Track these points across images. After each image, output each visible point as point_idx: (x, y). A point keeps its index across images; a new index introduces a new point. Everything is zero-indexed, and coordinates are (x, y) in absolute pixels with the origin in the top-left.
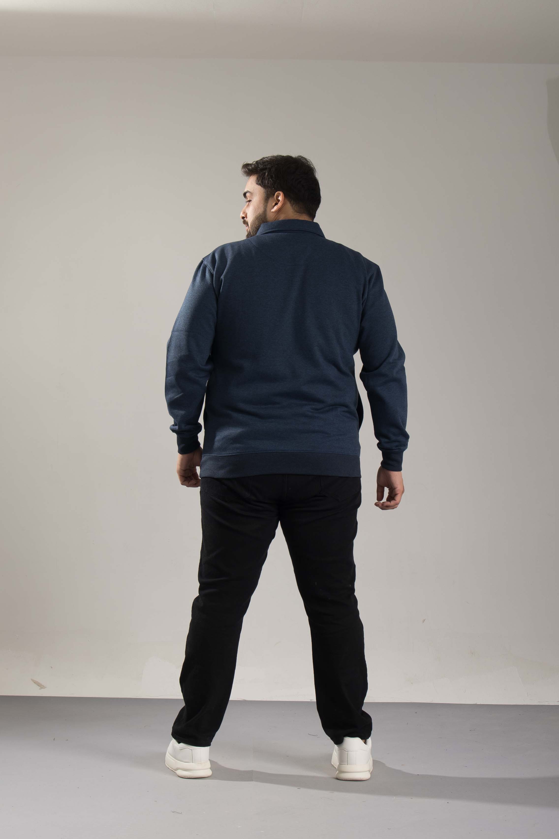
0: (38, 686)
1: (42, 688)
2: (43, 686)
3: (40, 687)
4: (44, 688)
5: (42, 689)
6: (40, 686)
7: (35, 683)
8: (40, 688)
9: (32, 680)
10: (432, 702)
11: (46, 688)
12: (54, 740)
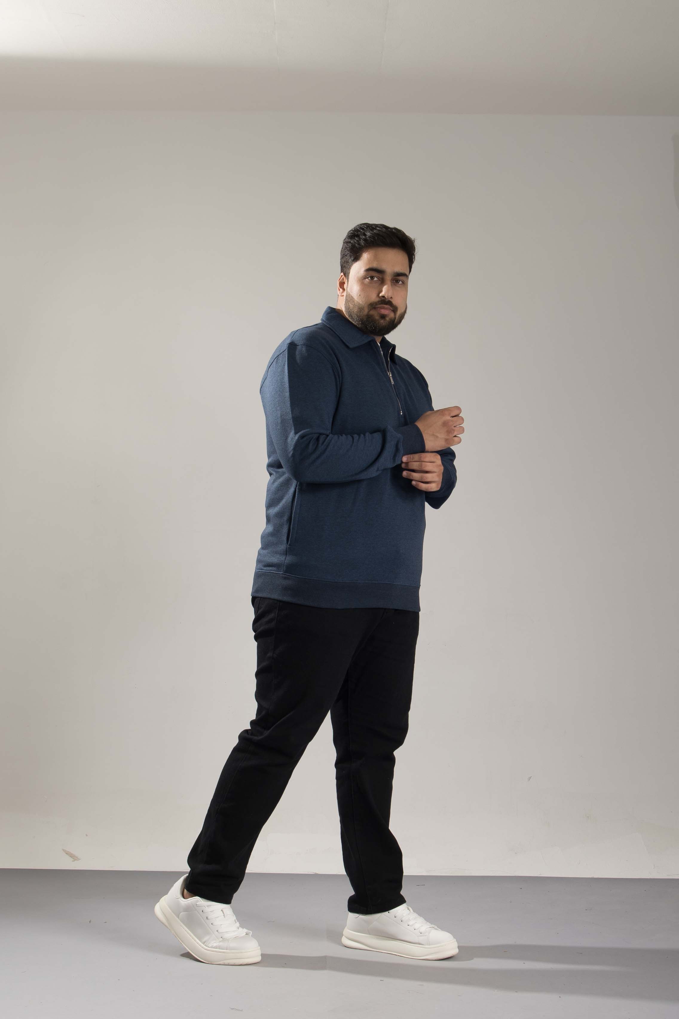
0: (70, 858)
2: (77, 857)
4: (78, 860)
5: (76, 861)
6: (73, 857)
7: (67, 854)
8: (72, 859)
9: (63, 850)
11: (80, 859)
12: (90, 923)
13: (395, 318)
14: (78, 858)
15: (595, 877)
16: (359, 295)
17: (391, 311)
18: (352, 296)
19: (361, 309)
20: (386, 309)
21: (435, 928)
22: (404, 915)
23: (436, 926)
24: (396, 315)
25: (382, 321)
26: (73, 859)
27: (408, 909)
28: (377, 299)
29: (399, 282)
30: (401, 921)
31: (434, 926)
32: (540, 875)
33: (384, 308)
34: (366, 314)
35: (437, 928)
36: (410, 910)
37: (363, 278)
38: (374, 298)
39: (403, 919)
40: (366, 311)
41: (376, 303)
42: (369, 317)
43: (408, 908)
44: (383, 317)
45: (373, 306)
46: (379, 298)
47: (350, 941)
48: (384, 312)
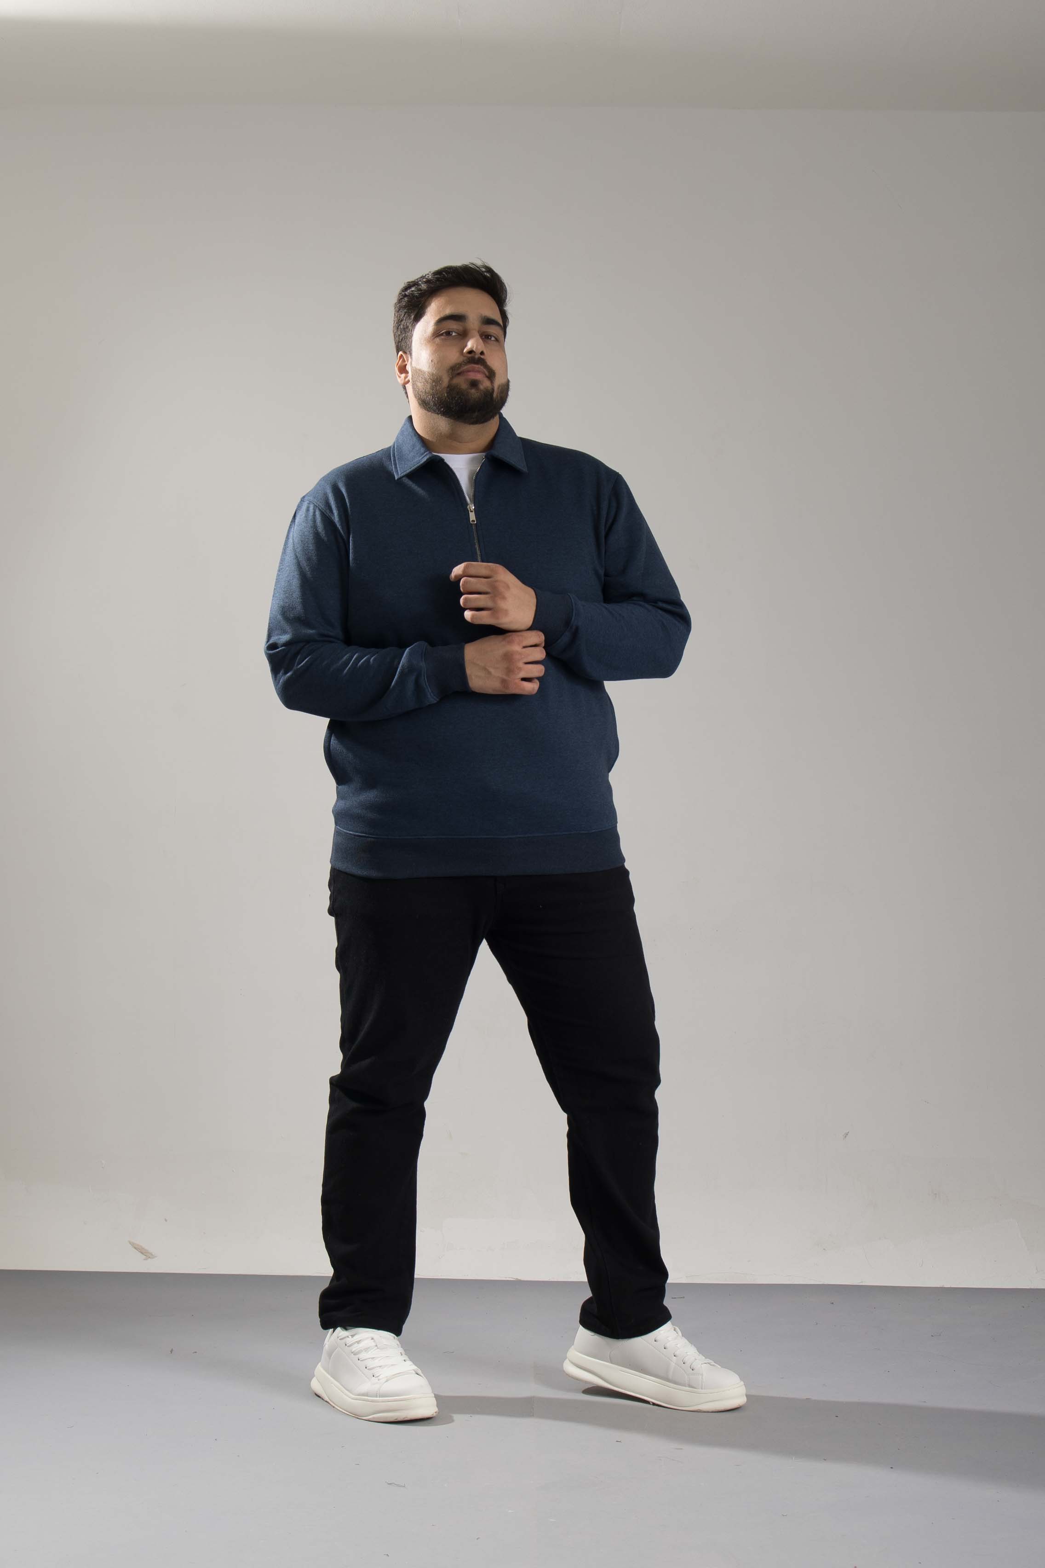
0: (141, 1254)
1: (149, 1258)
2: (151, 1253)
3: (145, 1255)
4: (153, 1258)
7: (135, 1248)
9: (130, 1244)
10: (861, 1284)
11: (156, 1257)
12: (171, 1353)
13: (493, 389)
14: (152, 1255)
15: (947, 1285)
16: (430, 361)
17: (485, 376)
18: (419, 370)
19: (436, 380)
20: (478, 372)
21: (711, 1364)
22: (670, 1339)
23: (712, 1361)
24: (493, 383)
25: (473, 391)
26: (145, 1257)
27: (674, 1330)
28: (461, 359)
29: (490, 339)
30: (663, 1348)
31: (710, 1361)
32: (860, 1283)
33: (473, 371)
34: (446, 386)
35: (714, 1364)
36: (677, 1333)
37: (433, 338)
38: (453, 356)
39: (668, 1345)
40: (446, 381)
41: (460, 365)
42: (451, 388)
43: (674, 1328)
44: (474, 384)
45: (455, 370)
46: (464, 357)
47: (579, 1369)
48: (473, 376)
